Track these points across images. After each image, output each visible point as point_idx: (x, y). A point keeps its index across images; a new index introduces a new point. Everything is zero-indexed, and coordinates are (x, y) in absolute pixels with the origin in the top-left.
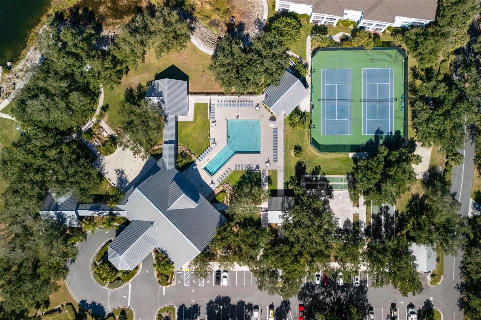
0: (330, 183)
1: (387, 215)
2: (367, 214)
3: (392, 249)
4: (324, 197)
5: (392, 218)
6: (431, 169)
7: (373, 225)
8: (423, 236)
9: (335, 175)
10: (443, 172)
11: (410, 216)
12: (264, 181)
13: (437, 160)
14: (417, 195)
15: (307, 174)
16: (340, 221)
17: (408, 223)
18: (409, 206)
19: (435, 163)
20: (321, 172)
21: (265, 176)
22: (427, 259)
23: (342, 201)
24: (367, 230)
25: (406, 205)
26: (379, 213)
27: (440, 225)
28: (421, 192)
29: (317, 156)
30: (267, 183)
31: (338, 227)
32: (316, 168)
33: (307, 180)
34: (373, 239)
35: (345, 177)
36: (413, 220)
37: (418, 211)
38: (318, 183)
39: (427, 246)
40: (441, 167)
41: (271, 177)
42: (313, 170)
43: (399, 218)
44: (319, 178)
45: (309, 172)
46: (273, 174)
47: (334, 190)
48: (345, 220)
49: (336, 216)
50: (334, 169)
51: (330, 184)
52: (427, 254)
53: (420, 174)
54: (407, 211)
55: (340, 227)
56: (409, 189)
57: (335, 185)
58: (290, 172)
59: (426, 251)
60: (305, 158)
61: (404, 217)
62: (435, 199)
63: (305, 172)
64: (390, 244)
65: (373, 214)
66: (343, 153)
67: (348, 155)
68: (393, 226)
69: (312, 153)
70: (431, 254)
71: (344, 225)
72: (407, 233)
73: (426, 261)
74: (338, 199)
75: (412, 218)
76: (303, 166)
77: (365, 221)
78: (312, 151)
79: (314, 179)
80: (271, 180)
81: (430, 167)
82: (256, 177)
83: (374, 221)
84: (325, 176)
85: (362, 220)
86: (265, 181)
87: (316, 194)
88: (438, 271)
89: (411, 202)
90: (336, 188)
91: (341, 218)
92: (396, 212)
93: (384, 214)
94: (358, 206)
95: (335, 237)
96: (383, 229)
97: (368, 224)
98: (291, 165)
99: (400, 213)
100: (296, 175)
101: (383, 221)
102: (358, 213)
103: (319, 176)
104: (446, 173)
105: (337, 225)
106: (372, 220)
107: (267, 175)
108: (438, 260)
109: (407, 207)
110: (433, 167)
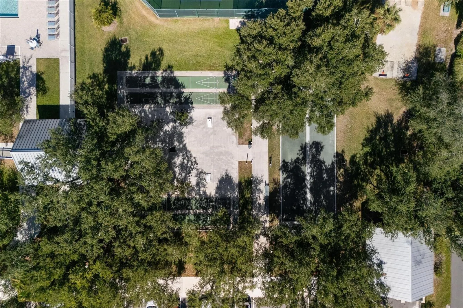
0: (184, 90)
1: (317, 163)
2: (270, 160)
3: (321, 246)
4: (171, 124)
5: (330, 171)
6: (420, 53)
7: (285, 186)
8: (403, 208)
9: (197, 70)
10: (448, 61)
11: (373, 166)
12: (26, 84)
13: (435, 33)
14: (389, 116)
15: (133, 68)
16: (208, 177)
17: (368, 181)
18: (368, 141)
19: (430, 41)
20: (164, 64)
21: (28, 73)
22: (413, 271)
23: (214, 133)
24: (271, 200)
25: (361, 141)
26: (298, 159)
27: (446, 181)
28: (398, 109)
29: (155, 26)
30: (33, 90)
31: (205, 192)
32: (153, 54)
33: (132, 82)
34: (286, 220)
35: (221, 74)
36: (378, 176)
37: (390, 154)
38: (157, 90)
39: (413, 235)
40: (444, 50)
41: (43, 76)
42: (147, 58)
43: (345, 171)
44: (160, 79)
45: (137, 65)
46: (47, 67)
47: (194, 105)
48: (219, 177)
49: (199, 167)
50: (196, 56)
51: (186, 91)
52: (413, 257)
53: (396, 66)
54: (366, 155)
55: (208, 193)
56: (367, 94)
57: (198, 94)
58: (91, 63)
59: (409, 248)
60: (127, 31)
61: (358, 168)
62: (432, 114)
63: (126, 63)
64: (315, 231)
65: (284, 161)
66: (217, 19)
67: (228, 22)
68: (332, 188)
69: (143, 17)
70: (423, 256)
71: (218, 188)
72: (365, 204)
73: (410, 273)
74: (205, 127)
75: (378, 171)
76: (123, 49)
77: (266, 179)
78: (144, 13)
79: (148, 81)
80: (43, 81)
81: (418, 49)
82: (8, 76)
83: (287, 177)
84: (172, 72)
85: (259, 176)
86: (30, 85)
87: (153, 116)
88: (438, 296)
89: (373, 132)
90: (199, 102)
91: (211, 171)
92: (340, 156)
93: (311, 162)
94: (250, 143)
95: (197, 216)
96: (309, 196)
97: (272, 185)
98: (92, 46)
99: (347, 158)
100: (105, 72)
101: (308, 178)
102: (250, 160)
103: (159, 74)
104: (457, 61)
105: (202, 189)
106: (281, 177)
107: (34, 69)
108: (437, 268)
109: (363, 145)
110: (426, 49)
